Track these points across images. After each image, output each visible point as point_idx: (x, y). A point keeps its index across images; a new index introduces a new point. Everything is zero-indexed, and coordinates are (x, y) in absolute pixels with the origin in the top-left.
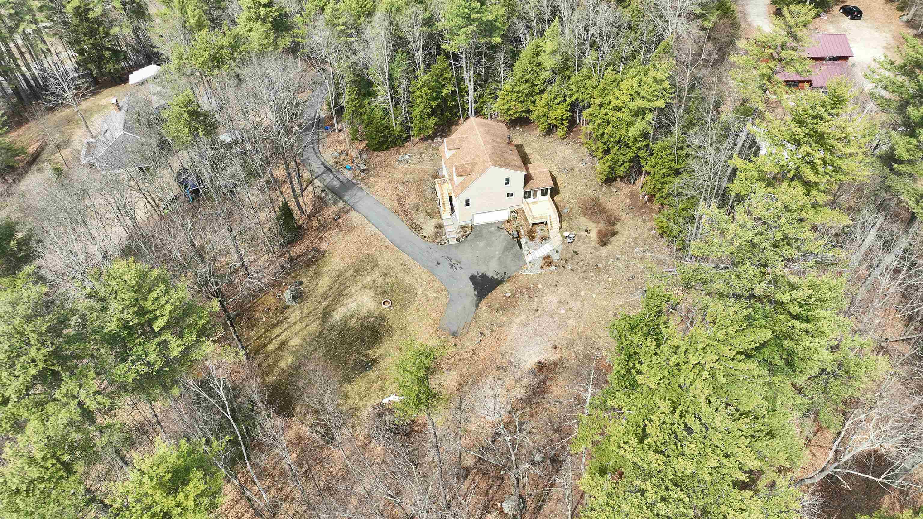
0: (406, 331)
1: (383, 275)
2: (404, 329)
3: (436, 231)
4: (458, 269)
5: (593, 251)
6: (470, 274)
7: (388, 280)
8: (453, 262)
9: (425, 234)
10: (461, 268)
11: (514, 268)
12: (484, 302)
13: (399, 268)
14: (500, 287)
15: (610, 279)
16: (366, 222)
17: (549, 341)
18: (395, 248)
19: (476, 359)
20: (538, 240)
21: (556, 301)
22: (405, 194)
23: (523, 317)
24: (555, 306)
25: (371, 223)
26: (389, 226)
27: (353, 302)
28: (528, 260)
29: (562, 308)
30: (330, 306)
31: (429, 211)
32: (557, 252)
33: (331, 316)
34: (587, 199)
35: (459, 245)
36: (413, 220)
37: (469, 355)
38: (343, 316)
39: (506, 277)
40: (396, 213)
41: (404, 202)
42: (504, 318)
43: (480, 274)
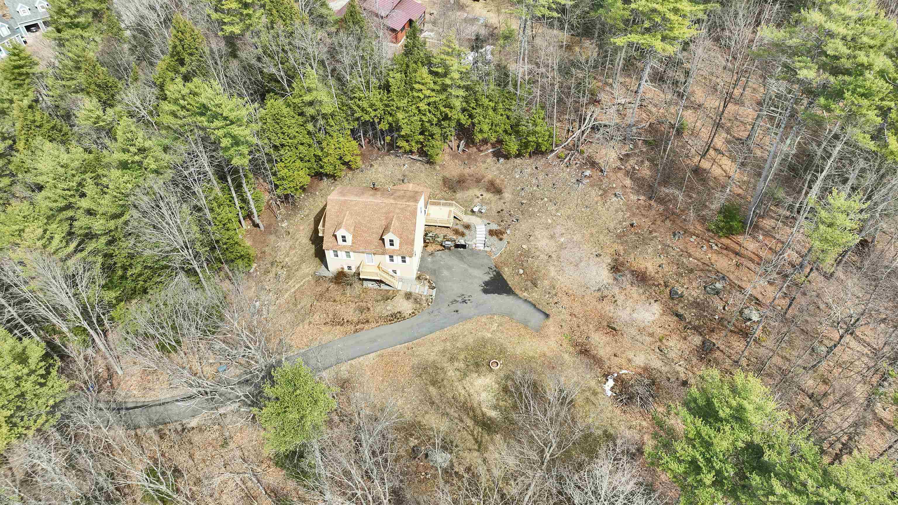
0: (533, 357)
2: (531, 359)
3: (412, 300)
4: (470, 298)
5: (502, 201)
6: (481, 293)
7: (461, 357)
8: (460, 299)
10: (470, 296)
11: (486, 261)
12: (517, 292)
13: (448, 344)
14: (504, 276)
15: (546, 199)
16: (353, 362)
17: (589, 258)
18: (414, 342)
19: (581, 315)
20: (466, 231)
21: (548, 241)
22: (330, 316)
23: (552, 269)
24: (552, 243)
25: (359, 357)
26: (375, 341)
27: (479, 394)
28: (482, 248)
29: (558, 239)
30: (474, 418)
31: (379, 298)
32: (489, 224)
33: (490, 419)
34: (441, 183)
35: (439, 290)
36: (380, 317)
37: (575, 319)
38: (495, 407)
39: (495, 269)
40: (356, 331)
41: (343, 319)
42: (546, 283)
43: (483, 285)
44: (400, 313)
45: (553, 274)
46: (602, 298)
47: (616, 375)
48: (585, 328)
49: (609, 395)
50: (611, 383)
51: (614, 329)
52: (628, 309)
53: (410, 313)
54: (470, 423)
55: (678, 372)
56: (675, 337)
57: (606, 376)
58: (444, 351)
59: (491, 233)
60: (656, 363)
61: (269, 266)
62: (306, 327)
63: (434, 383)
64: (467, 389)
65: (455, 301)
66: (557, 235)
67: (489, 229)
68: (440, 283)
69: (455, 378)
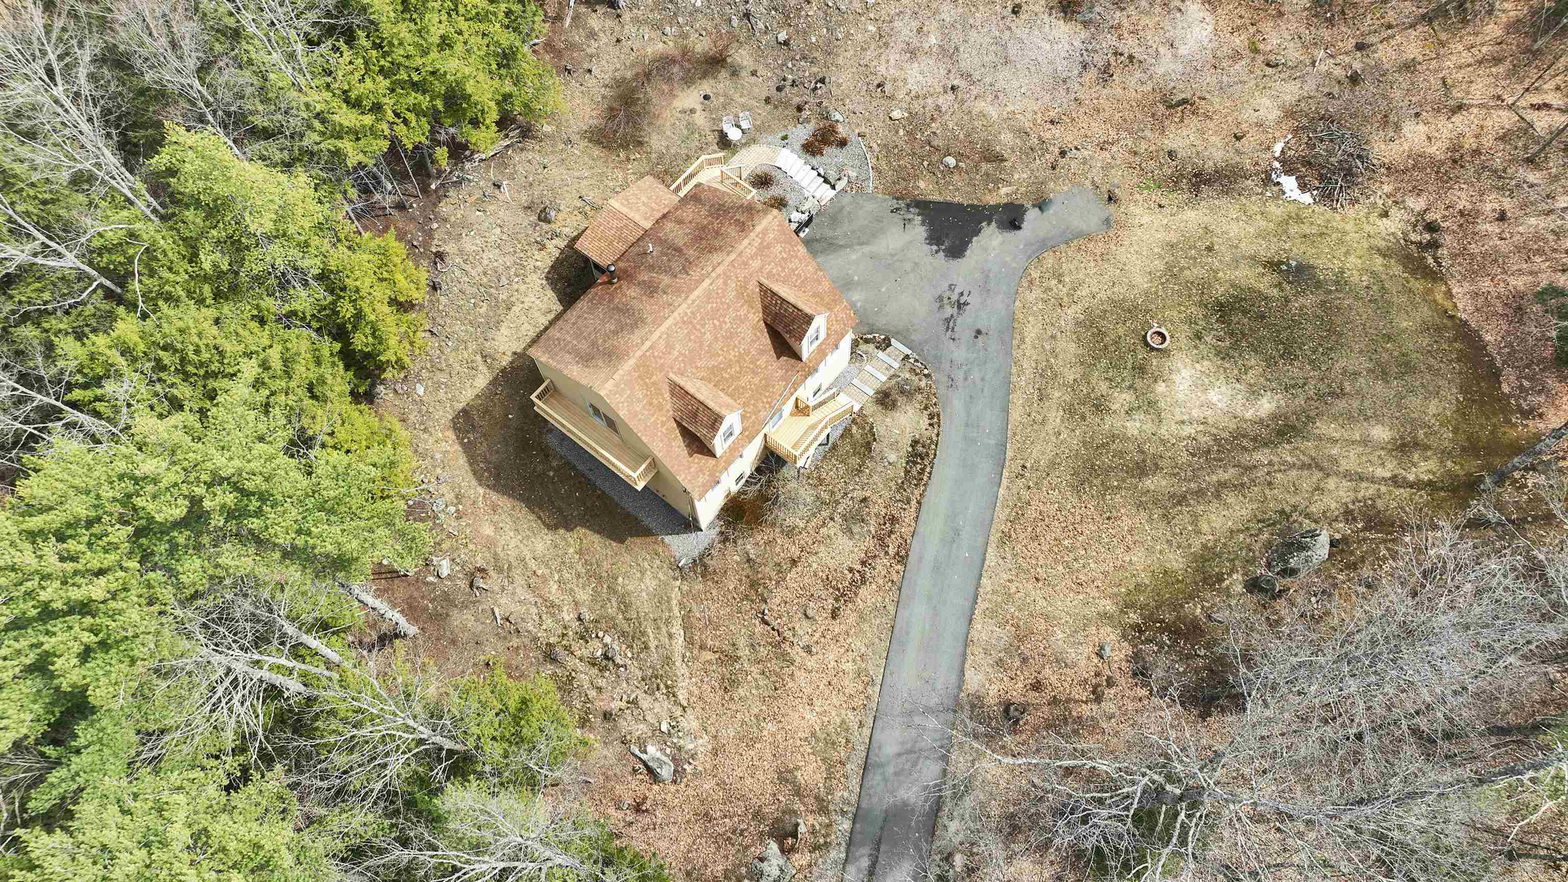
0: (1169, 267)
1: (1100, 407)
2: (1172, 273)
3: (901, 400)
4: (958, 290)
6: (954, 262)
7: (1103, 387)
8: (949, 311)
9: (924, 422)
10: (951, 287)
11: (870, 206)
13: (1057, 394)
14: (936, 197)
16: (981, 605)
17: (1009, 28)
18: (1010, 454)
19: (1113, 133)
20: (774, 191)
21: (916, 65)
22: (824, 594)
23: (981, 105)
24: (926, 63)
25: (978, 585)
26: (957, 532)
27: (1210, 405)
28: (832, 193)
29: (926, 46)
30: (1260, 442)
31: (855, 461)
32: (784, 138)
33: (1274, 417)
34: (596, 152)
35: (898, 333)
36: (901, 488)
37: (1114, 149)
38: (1254, 392)
39: (903, 203)
40: (902, 559)
41: (851, 570)
42: (1007, 137)
43: (935, 248)
44: (915, 443)
45: (993, 113)
46: (1106, 73)
47: (1277, 164)
48: (1143, 146)
49: (1311, 201)
50: (1289, 183)
51: (1184, 102)
52: (1162, 50)
53: (928, 422)
54: (1262, 456)
55: (1329, 74)
56: (1267, 26)
57: (1267, 180)
58: (1070, 411)
59: (811, 148)
60: (1290, 92)
61: (549, 668)
62: (811, 663)
63: (1141, 470)
64: (1185, 417)
65: (948, 320)
66: (915, 42)
67: (798, 146)
68: (881, 322)
69: (1149, 427)
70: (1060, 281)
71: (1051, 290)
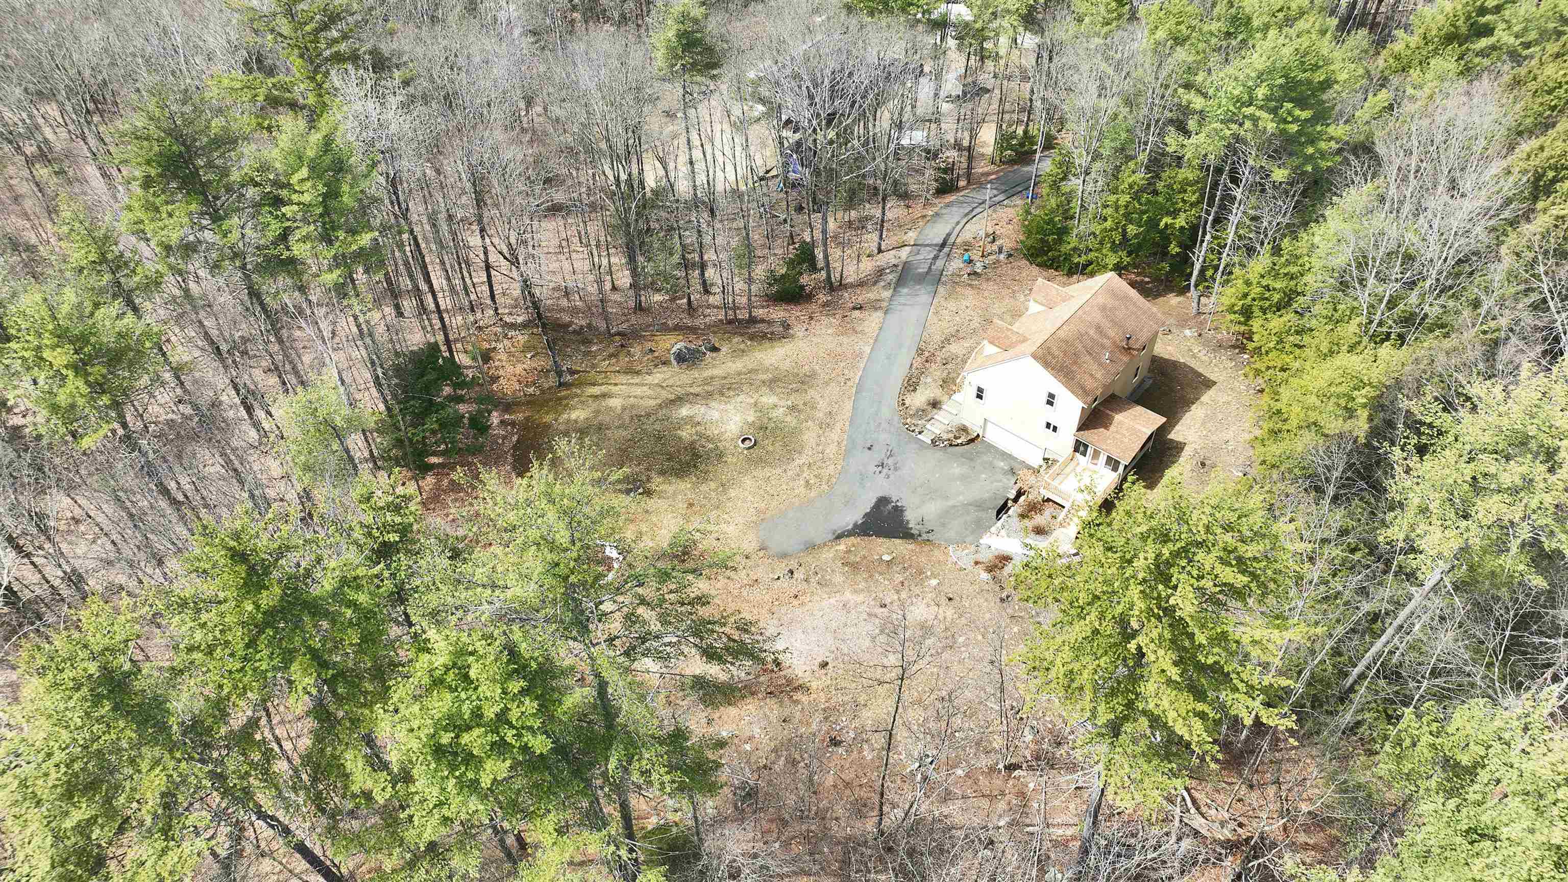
0: (725, 491)
1: (793, 409)
2: (724, 487)
3: (925, 407)
4: (883, 474)
6: (886, 494)
7: (788, 418)
8: (890, 461)
10: (887, 477)
11: (952, 534)
12: (853, 540)
13: (820, 415)
14: (894, 541)
20: (1029, 525)
21: (919, 617)
28: (982, 541)
35: (926, 448)
37: (745, 581)
39: (925, 536)
42: (838, 579)
43: (899, 504)
45: (848, 595)
50: (612, 552)
53: (906, 401)
57: (627, 557)
59: (1004, 559)
64: (738, 405)
67: (1016, 558)
68: (939, 454)
69: (764, 399)
70: (807, 482)
71: (815, 476)
